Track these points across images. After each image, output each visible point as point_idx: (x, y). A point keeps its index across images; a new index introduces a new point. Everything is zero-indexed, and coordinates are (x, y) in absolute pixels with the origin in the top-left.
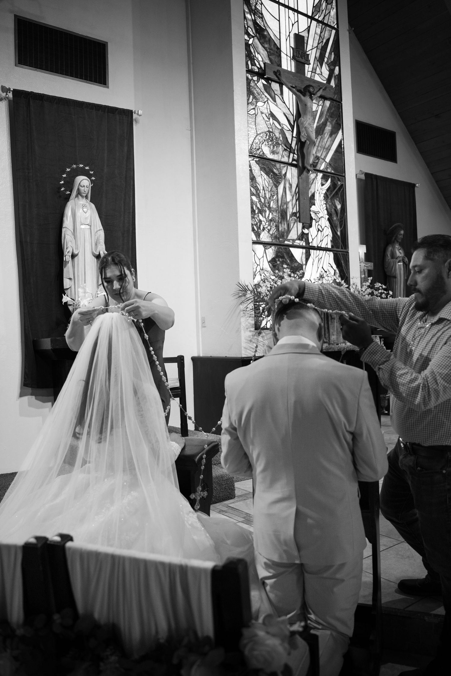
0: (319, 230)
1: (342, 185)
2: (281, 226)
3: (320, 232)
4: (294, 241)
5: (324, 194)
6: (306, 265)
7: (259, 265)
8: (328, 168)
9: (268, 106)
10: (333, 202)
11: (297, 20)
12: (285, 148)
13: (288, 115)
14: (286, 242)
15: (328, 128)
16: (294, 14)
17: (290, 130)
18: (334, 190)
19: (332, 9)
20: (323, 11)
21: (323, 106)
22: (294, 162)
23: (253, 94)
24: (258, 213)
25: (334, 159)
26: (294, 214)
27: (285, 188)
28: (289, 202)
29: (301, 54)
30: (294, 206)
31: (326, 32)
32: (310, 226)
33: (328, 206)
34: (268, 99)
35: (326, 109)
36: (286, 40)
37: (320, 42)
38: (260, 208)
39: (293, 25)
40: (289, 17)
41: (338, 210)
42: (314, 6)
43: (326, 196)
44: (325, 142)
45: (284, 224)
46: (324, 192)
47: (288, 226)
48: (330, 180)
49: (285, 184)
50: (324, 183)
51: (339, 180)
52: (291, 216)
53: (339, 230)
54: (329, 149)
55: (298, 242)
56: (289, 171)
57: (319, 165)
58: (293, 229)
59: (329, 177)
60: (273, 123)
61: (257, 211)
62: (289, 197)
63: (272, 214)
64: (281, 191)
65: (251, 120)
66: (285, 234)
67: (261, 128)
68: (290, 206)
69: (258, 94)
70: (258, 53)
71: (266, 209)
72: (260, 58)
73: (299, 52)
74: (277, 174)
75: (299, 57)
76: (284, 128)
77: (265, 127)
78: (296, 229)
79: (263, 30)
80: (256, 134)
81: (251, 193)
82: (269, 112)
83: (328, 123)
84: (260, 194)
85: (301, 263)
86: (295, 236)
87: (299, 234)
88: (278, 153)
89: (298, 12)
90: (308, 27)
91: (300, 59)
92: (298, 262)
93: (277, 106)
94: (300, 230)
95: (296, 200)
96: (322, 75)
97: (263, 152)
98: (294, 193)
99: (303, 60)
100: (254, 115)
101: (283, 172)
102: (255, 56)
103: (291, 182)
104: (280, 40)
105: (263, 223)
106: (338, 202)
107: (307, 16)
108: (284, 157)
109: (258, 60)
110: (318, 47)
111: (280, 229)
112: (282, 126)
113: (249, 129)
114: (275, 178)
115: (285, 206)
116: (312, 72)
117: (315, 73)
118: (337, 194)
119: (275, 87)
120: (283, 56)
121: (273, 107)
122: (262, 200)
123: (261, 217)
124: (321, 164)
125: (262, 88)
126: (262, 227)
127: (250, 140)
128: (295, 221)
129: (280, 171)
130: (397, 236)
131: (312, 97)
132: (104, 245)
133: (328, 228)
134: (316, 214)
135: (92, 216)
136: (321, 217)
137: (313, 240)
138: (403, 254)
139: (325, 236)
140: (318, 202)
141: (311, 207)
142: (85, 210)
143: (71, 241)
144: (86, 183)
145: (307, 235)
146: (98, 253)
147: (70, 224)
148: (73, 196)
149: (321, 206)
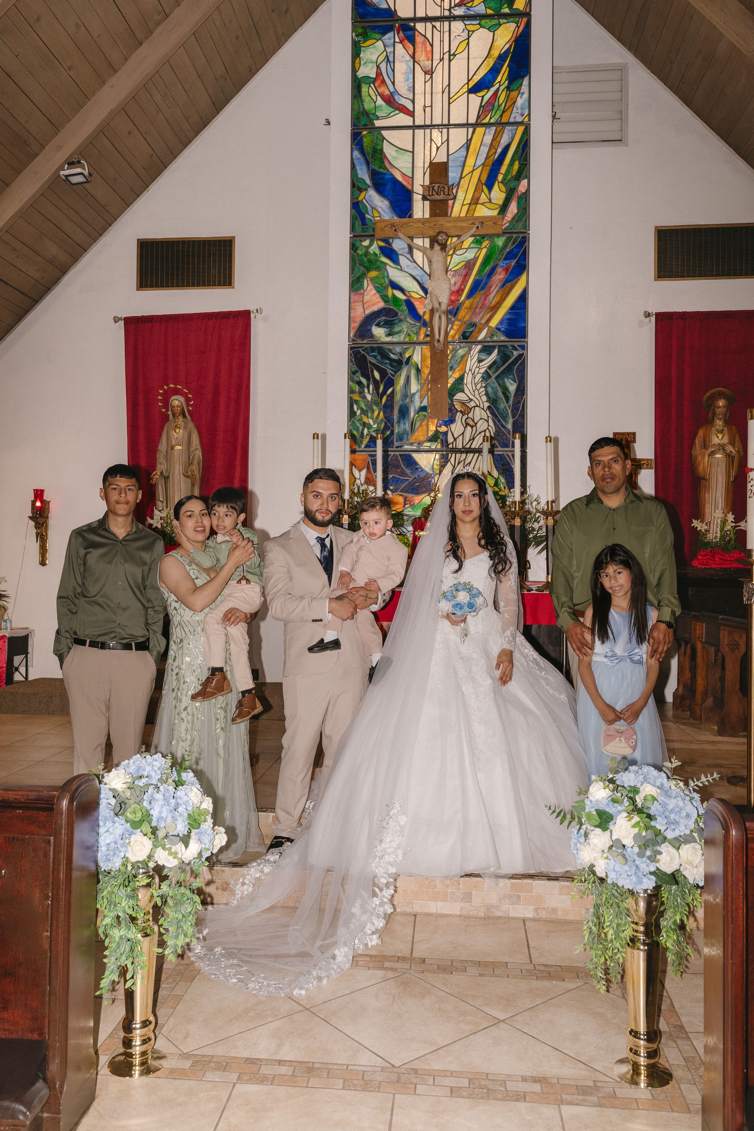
0: (467, 424)
1: (521, 356)
2: (399, 427)
3: (469, 428)
4: (420, 444)
5: (484, 373)
6: (440, 474)
7: (359, 479)
8: (493, 335)
9: (386, 273)
10: (501, 382)
11: (446, 138)
12: (413, 322)
13: (420, 276)
14: (406, 447)
15: (500, 276)
16: (441, 132)
17: (422, 297)
18: (503, 365)
19: (520, 95)
20: (499, 106)
21: (489, 248)
22: (428, 338)
23: (361, 264)
24: (361, 414)
25: (507, 319)
26: (423, 409)
27: (408, 377)
28: (414, 394)
30: (424, 397)
31: (504, 135)
32: (453, 420)
33: (490, 390)
34: (386, 264)
35: (497, 250)
36: (424, 174)
37: (490, 154)
38: (364, 408)
40: (431, 140)
41: (510, 393)
42: (483, 104)
43: (486, 376)
44: (491, 299)
45: (404, 424)
46: (483, 370)
47: (412, 425)
48: (496, 351)
49: (409, 372)
50: (483, 357)
51: (516, 349)
52: (417, 412)
53: (511, 421)
54: (495, 308)
55: (427, 445)
56: (418, 352)
57: (475, 334)
58: (420, 429)
59: (494, 347)
60: (393, 295)
61: (359, 412)
62: (414, 387)
63: (384, 413)
64: (402, 381)
65: (357, 298)
66: (405, 436)
67: (373, 305)
68: (417, 398)
69: (370, 261)
70: (372, 208)
71: (375, 407)
72: (376, 214)
73: (433, 189)
74: (395, 361)
75: (433, 195)
76: (411, 296)
77: (379, 302)
78: (425, 428)
79: (385, 174)
80: (363, 315)
81: (351, 391)
82: (387, 282)
83: (499, 270)
84: (366, 390)
85: (431, 472)
86: (422, 438)
87: (430, 434)
88: (399, 332)
89: (448, 126)
90: (467, 140)
91: (436, 197)
92: (426, 471)
93: (401, 270)
94: (433, 428)
95: (428, 390)
96: (490, 202)
97: (372, 336)
98: (425, 381)
99: (442, 197)
100: (362, 291)
101: (407, 356)
102: (368, 214)
103: (420, 367)
104: (412, 178)
105: (369, 427)
106: (511, 381)
107: (467, 125)
108: (409, 335)
109: (374, 217)
110: (486, 164)
111: (396, 431)
112: (408, 294)
113: (352, 311)
114: (391, 365)
115: (408, 400)
116: (470, 204)
117: (477, 203)
118: (509, 369)
119: (399, 245)
120: (417, 198)
121: (393, 273)
122: (369, 397)
123: (365, 419)
124: (479, 332)
125: (378, 252)
126: (366, 431)
127: (352, 325)
128: (425, 417)
129: (401, 354)
130: (714, 410)
131: (443, 247)
132: (199, 465)
133: (488, 422)
134: (463, 403)
135: (186, 436)
136: (474, 407)
137: (455, 439)
138: (726, 440)
139: (480, 433)
140: (469, 386)
141: (455, 395)
142: (177, 431)
143: (161, 464)
144: (176, 403)
145: (446, 434)
146: (190, 473)
147: (163, 446)
148: (171, 417)
149: (476, 392)
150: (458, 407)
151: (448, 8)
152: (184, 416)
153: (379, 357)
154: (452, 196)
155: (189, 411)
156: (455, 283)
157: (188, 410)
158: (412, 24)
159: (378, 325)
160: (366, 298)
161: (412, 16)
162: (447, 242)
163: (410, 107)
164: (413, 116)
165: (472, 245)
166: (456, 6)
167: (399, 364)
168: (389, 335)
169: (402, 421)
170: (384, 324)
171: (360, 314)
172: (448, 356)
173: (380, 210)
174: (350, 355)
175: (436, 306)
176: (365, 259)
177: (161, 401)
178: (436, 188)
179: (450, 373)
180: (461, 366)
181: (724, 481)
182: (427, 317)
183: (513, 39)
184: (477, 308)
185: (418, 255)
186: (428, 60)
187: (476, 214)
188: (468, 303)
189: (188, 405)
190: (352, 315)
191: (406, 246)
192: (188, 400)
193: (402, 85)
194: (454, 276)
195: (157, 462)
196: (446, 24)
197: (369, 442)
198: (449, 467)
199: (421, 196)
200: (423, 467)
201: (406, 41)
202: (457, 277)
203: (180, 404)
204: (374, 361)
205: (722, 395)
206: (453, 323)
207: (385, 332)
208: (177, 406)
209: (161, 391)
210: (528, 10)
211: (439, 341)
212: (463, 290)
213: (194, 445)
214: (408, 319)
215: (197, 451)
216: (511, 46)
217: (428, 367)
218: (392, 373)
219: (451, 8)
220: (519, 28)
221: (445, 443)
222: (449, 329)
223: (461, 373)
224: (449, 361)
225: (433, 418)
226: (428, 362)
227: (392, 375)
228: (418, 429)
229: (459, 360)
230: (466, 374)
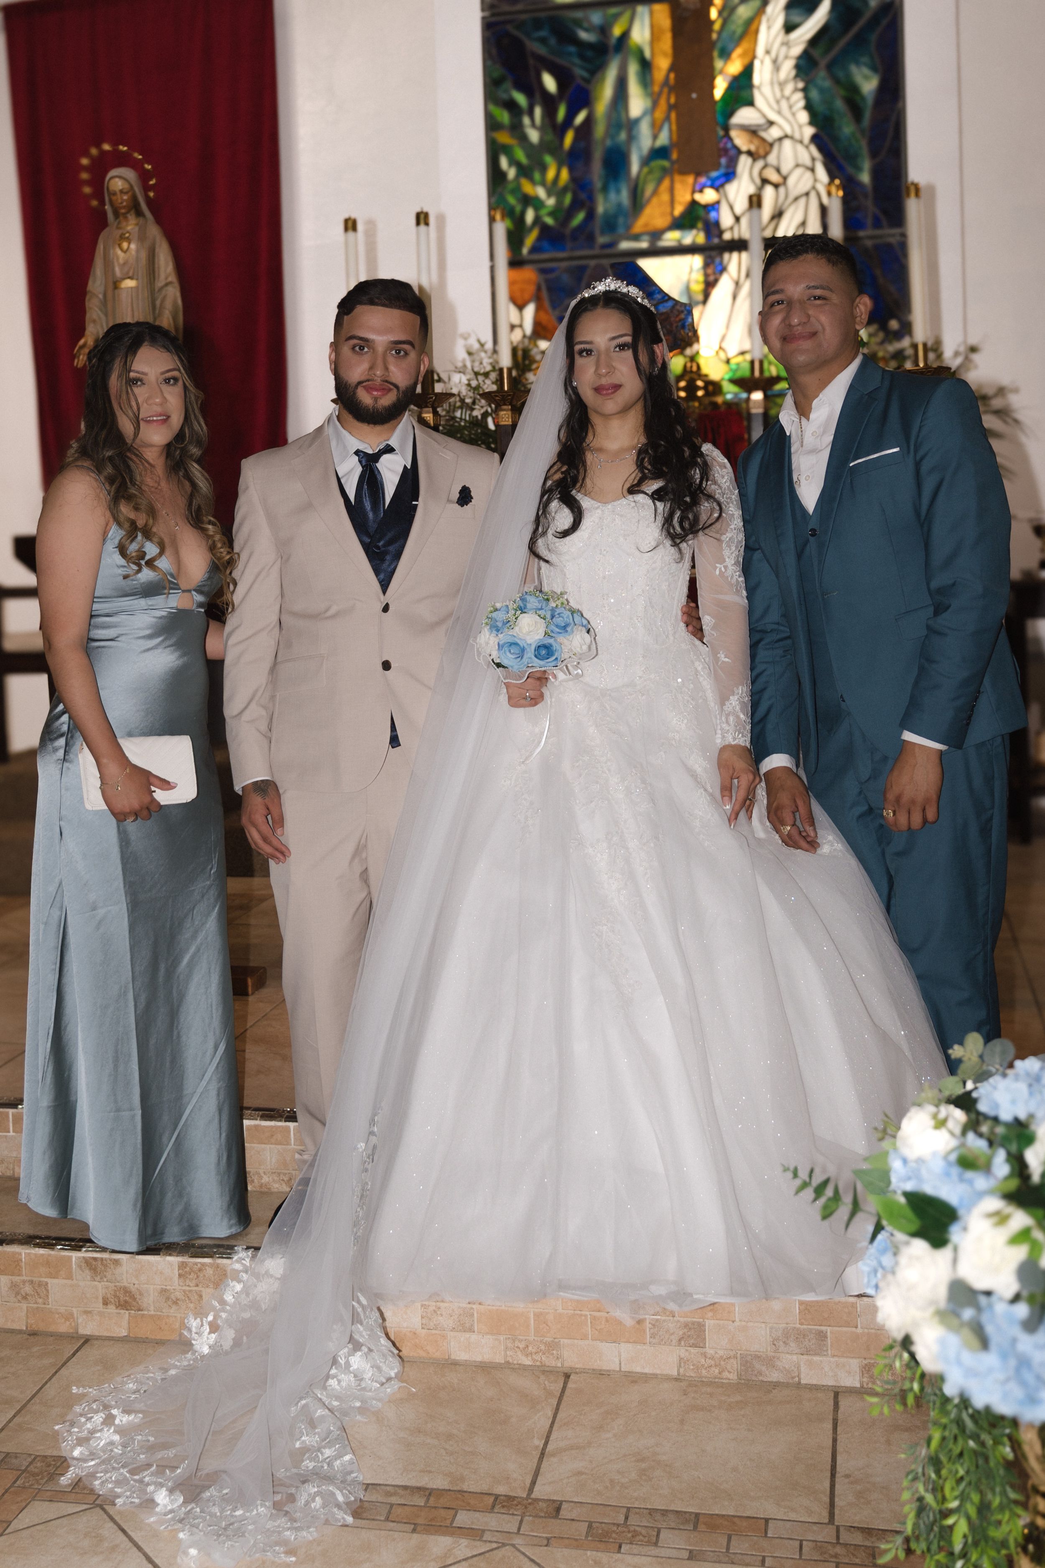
0: (765, 182)
1: (886, 8)
2: (605, 200)
3: (769, 190)
4: (656, 235)
5: (799, 57)
7: (521, 326)
10: (841, 74)
14: (625, 245)
18: (846, 30)
24: (516, 178)
26: (661, 153)
27: (622, 81)
28: (637, 121)
30: (661, 127)
32: (730, 175)
33: (814, 94)
38: (525, 162)
41: (863, 98)
43: (806, 64)
45: (618, 191)
46: (797, 50)
47: (635, 193)
49: (623, 70)
52: (646, 161)
53: (868, 164)
55: (672, 238)
58: (655, 201)
61: (512, 173)
62: (637, 105)
63: (571, 170)
64: (607, 91)
66: (621, 220)
68: (645, 130)
71: (548, 159)
74: (591, 46)
78: (665, 197)
81: (492, 125)
84: (526, 120)
85: (684, 300)
86: (661, 222)
87: (678, 210)
92: (670, 298)
94: (683, 196)
95: (671, 107)
98: (662, 87)
101: (617, 31)
103: (647, 54)
105: (536, 203)
106: (866, 71)
111: (600, 209)
114: (582, 57)
115: (623, 136)
118: (859, 42)
122: (534, 136)
123: (528, 188)
126: (530, 216)
128: (665, 172)
129: (604, 30)
132: (175, 318)
133: (812, 170)
134: (752, 132)
135: (144, 255)
136: (780, 139)
137: (737, 219)
139: (796, 199)
140: (767, 90)
141: (732, 115)
142: (125, 245)
143: (94, 321)
144: (117, 185)
145: (714, 206)
147: (98, 282)
149: (784, 104)
150: (740, 140)
152: (139, 213)
153: (553, 41)
155: (148, 201)
157: (147, 197)
167: (598, 53)
169: (612, 187)
172: (713, 23)
174: (487, 42)
177: (88, 183)
179: (719, 64)
180: (743, 48)
189: (146, 188)
192: (144, 176)
195: (88, 316)
197: (539, 239)
198: (725, 285)
200: (665, 288)
203: (126, 186)
204: (541, 50)
208: (121, 191)
209: (85, 161)
213: (162, 276)
215: (170, 288)
217: (666, 57)
218: (585, 74)
221: (713, 228)
223: (747, 61)
224: (714, 36)
225: (683, 172)
226: (667, 42)
227: (584, 79)
228: (649, 200)
229: (739, 31)
230: (757, 63)
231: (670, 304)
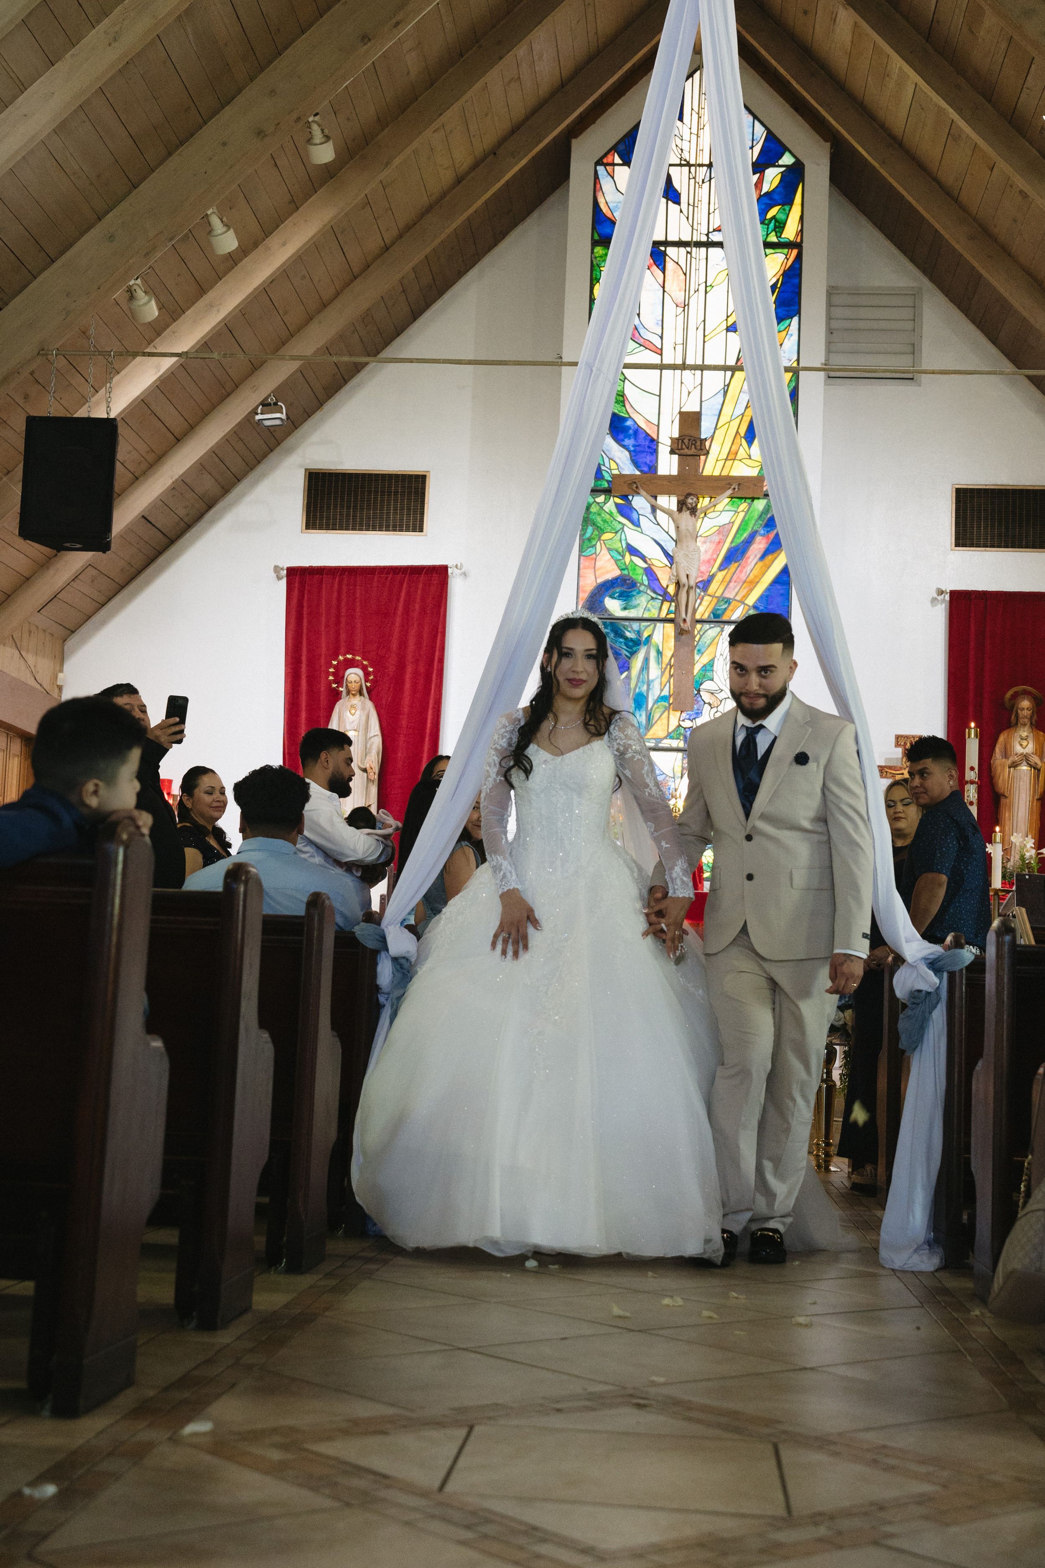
4: (660, 740)
6: (681, 777)
9: (623, 536)
11: (700, 382)
12: (654, 595)
13: (665, 541)
15: (759, 545)
16: (694, 374)
19: (788, 337)
21: (747, 513)
22: (672, 616)
23: (594, 524)
25: (767, 596)
26: (664, 699)
27: (646, 660)
28: (653, 681)
29: (687, 444)
30: (665, 685)
32: (699, 714)
34: (624, 525)
35: (756, 515)
36: (672, 422)
37: (751, 403)
39: (689, 393)
40: (682, 383)
42: (744, 346)
44: (748, 572)
47: (649, 718)
49: (648, 653)
52: (656, 702)
54: (754, 584)
55: (666, 743)
56: (659, 631)
57: (728, 613)
58: (659, 722)
60: (631, 560)
62: (654, 671)
64: (639, 663)
65: (587, 564)
67: (607, 572)
68: (657, 686)
69: (605, 521)
70: (610, 459)
72: (613, 466)
73: (683, 441)
74: (632, 640)
75: (682, 449)
76: (653, 565)
77: (613, 570)
78: (665, 722)
79: (625, 419)
80: (595, 584)
82: (624, 546)
83: (758, 538)
85: (671, 775)
86: (661, 734)
87: (671, 729)
88: (635, 607)
89: (703, 368)
90: (725, 386)
91: (686, 451)
93: (642, 533)
94: (674, 723)
95: (671, 676)
96: (750, 458)
97: (606, 610)
98: (667, 665)
99: (693, 451)
100: (594, 556)
101: (646, 635)
102: (604, 465)
103: (661, 647)
104: (658, 426)
107: (725, 368)
108: (649, 610)
109: (610, 469)
110: (745, 414)
112: (649, 562)
113: (581, 579)
114: (627, 645)
115: (645, 687)
116: (726, 459)
117: (734, 460)
119: (640, 503)
120: (664, 450)
121: (633, 537)
124: (734, 611)
125: (614, 510)
127: (581, 595)
128: (667, 709)
129: (639, 633)
130: (1017, 713)
131: (693, 511)
132: (378, 755)
134: (712, 694)
135: (364, 719)
136: (725, 698)
138: (1030, 748)
140: (720, 673)
141: (701, 684)
142: (353, 712)
144: (351, 677)
145: (690, 729)
146: (368, 766)
148: (344, 694)
150: (706, 696)
151: (706, 232)
152: (362, 695)
154: (705, 452)
155: (367, 687)
156: (706, 552)
158: (663, 248)
159: (612, 597)
160: (598, 564)
161: (663, 239)
162: (697, 505)
163: (657, 342)
164: (661, 355)
165: (727, 508)
166: (714, 230)
167: (635, 645)
168: (625, 609)
170: (620, 596)
171: (590, 583)
172: (695, 637)
173: (618, 461)
175: (684, 580)
176: (599, 519)
177: (334, 674)
178: (686, 441)
179: (697, 657)
180: (711, 649)
181: (1028, 799)
182: (671, 590)
183: (781, 272)
184: (730, 581)
185: (661, 516)
186: (680, 291)
187: (734, 473)
188: (720, 575)
190: (581, 583)
191: (649, 506)
192: (367, 674)
193: (649, 318)
194: (705, 542)
196: (703, 250)
199: (669, 449)
201: (655, 267)
202: (708, 544)
203: (356, 678)
205: (1026, 693)
206: (702, 600)
207: (621, 605)
208: (353, 681)
209: (334, 663)
210: (799, 240)
211: (685, 620)
212: (715, 560)
213: (372, 730)
214: (649, 591)
215: (376, 738)
216: (778, 280)
217: (670, 649)
218: (628, 654)
219: (709, 232)
220: (788, 260)
222: (697, 606)
223: (711, 658)
224: (696, 643)
225: (675, 710)
226: (671, 643)
227: (626, 656)
228: (656, 722)
229: (708, 642)
230: (716, 659)
231: (664, 776)
